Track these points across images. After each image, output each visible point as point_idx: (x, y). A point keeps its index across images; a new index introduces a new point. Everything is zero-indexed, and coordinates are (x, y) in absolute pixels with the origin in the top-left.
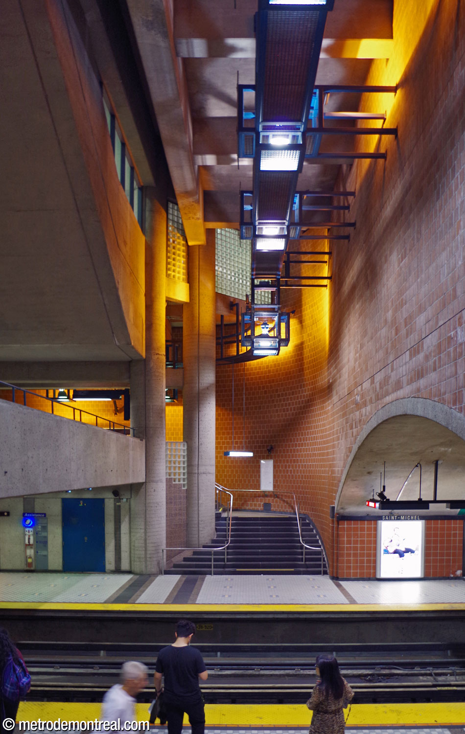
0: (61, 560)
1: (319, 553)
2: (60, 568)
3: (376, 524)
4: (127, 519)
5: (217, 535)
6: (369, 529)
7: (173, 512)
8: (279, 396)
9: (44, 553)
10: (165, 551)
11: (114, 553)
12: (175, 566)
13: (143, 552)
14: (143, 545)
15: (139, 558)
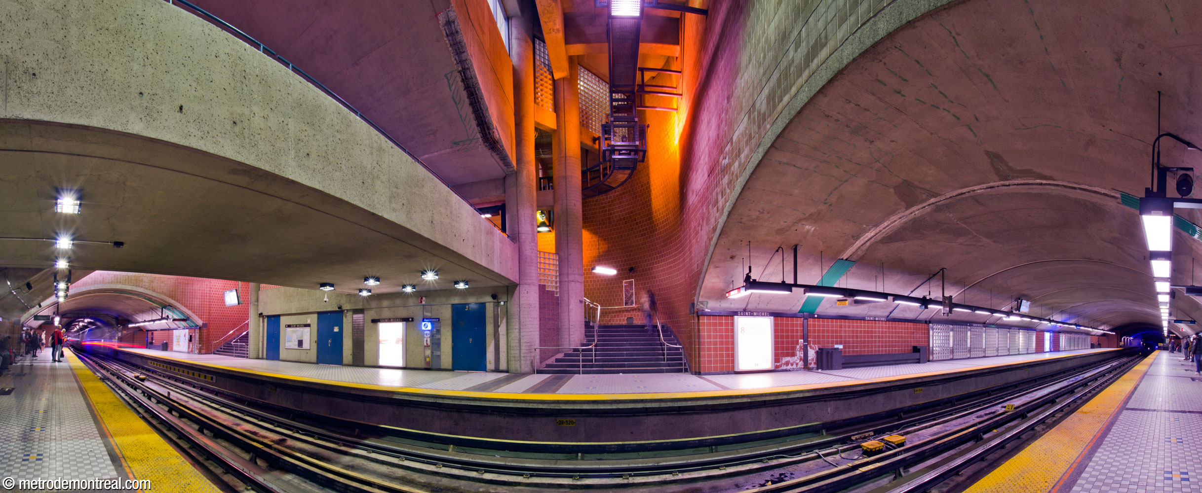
0: (451, 360)
1: (678, 349)
2: (450, 367)
3: (733, 320)
4: (504, 321)
5: (587, 340)
6: (727, 325)
7: (546, 317)
8: (637, 224)
9: (438, 353)
10: (538, 351)
11: (494, 353)
12: (548, 366)
13: (518, 352)
14: (518, 344)
15: (515, 357)
